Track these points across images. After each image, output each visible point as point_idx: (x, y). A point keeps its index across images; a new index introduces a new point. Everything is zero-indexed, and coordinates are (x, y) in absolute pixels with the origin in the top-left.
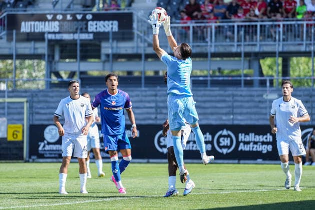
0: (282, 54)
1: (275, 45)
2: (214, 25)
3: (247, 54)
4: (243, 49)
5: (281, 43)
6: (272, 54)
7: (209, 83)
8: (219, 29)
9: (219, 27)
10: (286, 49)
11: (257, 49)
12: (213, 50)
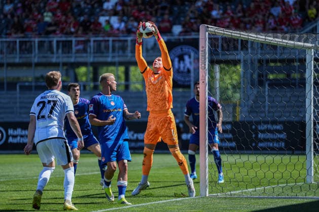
0: (93, 64)
1: (87, 57)
2: (37, 40)
3: (64, 64)
4: (61, 60)
5: (92, 55)
6: (84, 64)
7: (33, 87)
8: (41, 44)
9: (41, 41)
10: (96, 60)
11: (72, 60)
12: (36, 60)
